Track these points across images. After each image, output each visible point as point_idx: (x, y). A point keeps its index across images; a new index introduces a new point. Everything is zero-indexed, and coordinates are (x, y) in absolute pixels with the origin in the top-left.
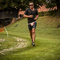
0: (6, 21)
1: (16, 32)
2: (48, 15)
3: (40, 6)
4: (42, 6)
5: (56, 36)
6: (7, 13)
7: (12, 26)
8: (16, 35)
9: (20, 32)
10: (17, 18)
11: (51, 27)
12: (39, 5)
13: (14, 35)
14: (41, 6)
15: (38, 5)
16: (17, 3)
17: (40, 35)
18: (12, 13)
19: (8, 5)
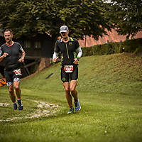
0: (25, 67)
3: (106, 30)
4: (112, 30)
5: (138, 101)
7: (40, 78)
9: (56, 91)
11: (129, 79)
12: (105, 26)
14: (109, 30)
15: (101, 26)
17: (103, 98)
18: (40, 47)
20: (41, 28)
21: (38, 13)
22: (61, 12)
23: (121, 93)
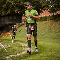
1: (20, 37)
2: (51, 19)
3: (43, 11)
4: (46, 11)
6: (10, 18)
8: (20, 40)
9: (24, 37)
10: (20, 23)
11: (55, 31)
13: (18, 41)
16: (20, 8)
17: (44, 40)
18: (15, 18)
19: (11, 10)
20: (16, 10)
21: (15, 4)
22: (24, 4)
23: (52, 38)
